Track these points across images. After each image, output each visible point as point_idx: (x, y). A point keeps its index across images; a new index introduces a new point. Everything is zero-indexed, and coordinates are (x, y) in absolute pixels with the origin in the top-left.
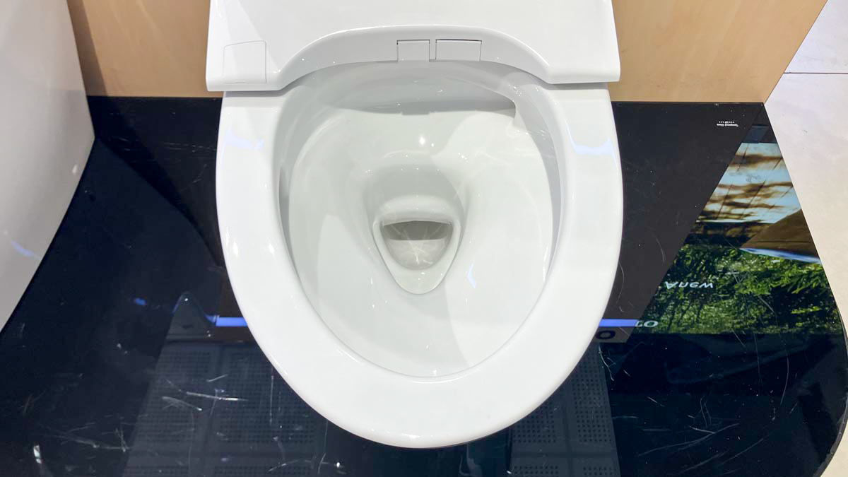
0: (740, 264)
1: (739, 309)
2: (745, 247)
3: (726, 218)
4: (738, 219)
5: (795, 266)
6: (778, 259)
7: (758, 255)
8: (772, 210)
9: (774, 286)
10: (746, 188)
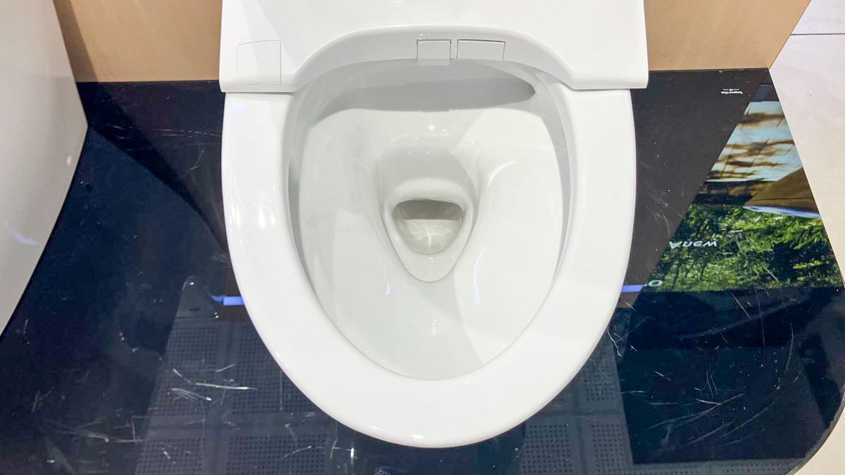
0: (743, 222)
1: (742, 266)
2: (748, 205)
3: (729, 177)
4: (742, 178)
5: (797, 222)
6: (781, 216)
7: (761, 213)
8: (775, 167)
9: (776, 242)
10: (749, 147)
